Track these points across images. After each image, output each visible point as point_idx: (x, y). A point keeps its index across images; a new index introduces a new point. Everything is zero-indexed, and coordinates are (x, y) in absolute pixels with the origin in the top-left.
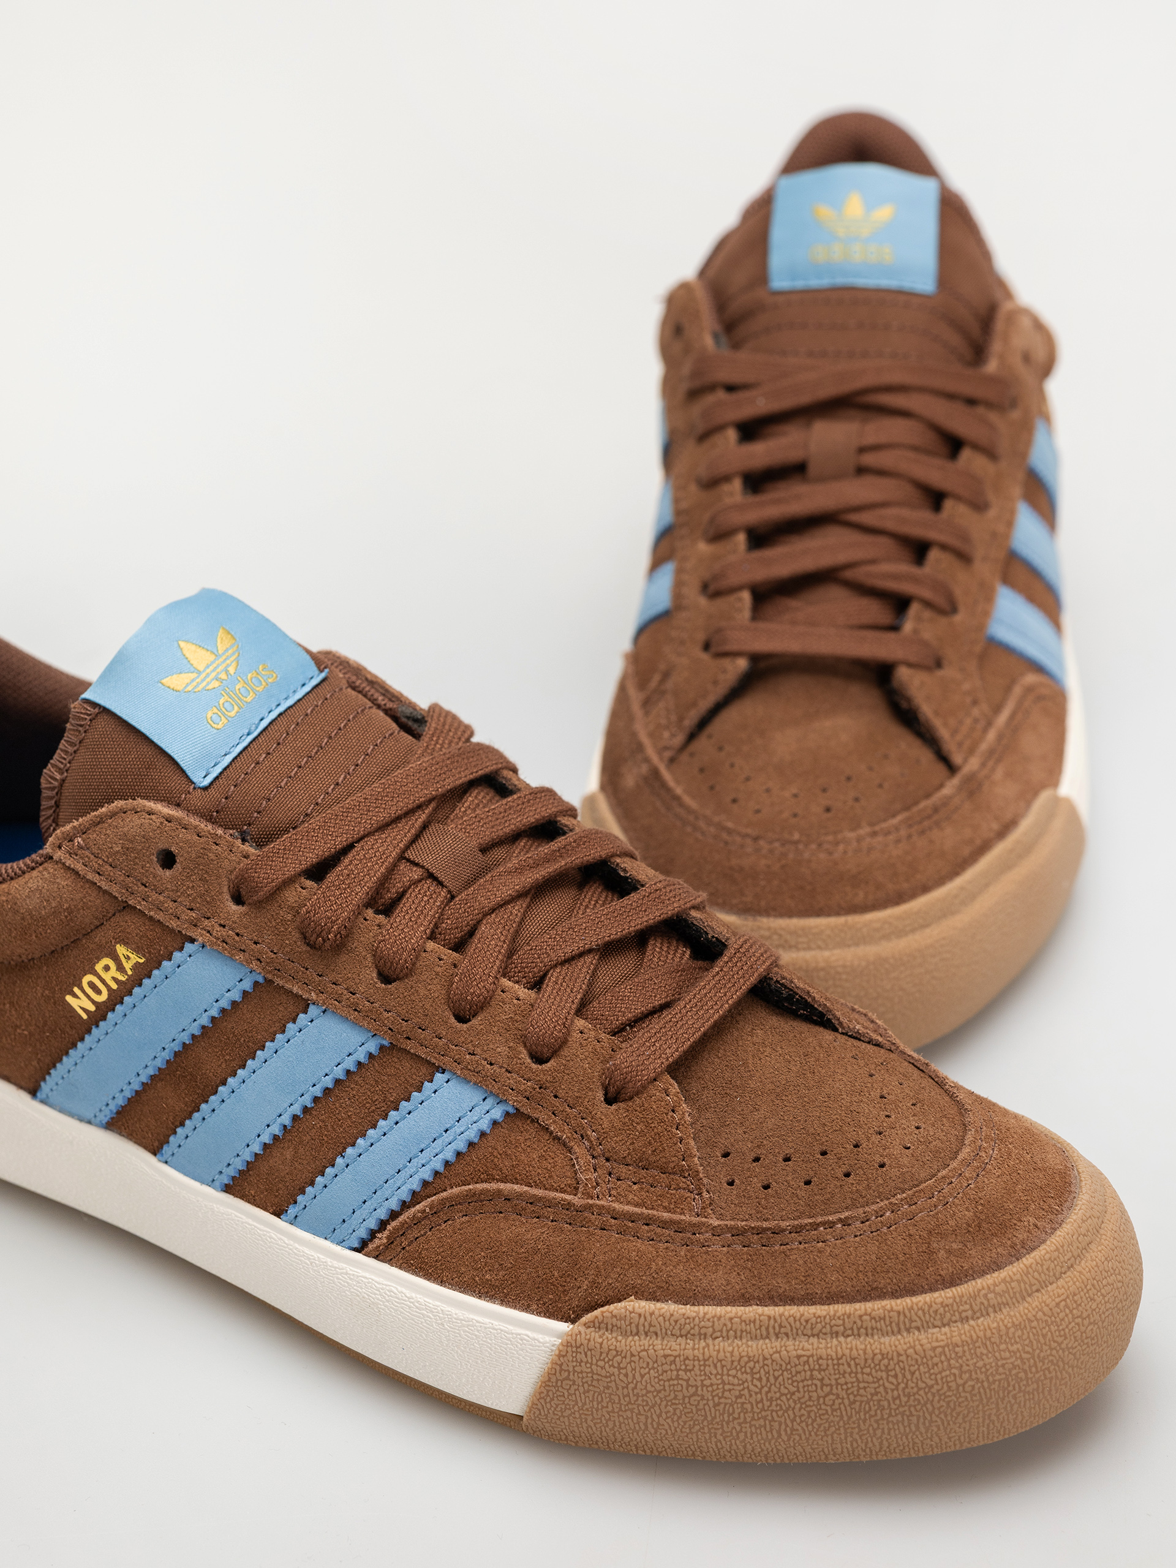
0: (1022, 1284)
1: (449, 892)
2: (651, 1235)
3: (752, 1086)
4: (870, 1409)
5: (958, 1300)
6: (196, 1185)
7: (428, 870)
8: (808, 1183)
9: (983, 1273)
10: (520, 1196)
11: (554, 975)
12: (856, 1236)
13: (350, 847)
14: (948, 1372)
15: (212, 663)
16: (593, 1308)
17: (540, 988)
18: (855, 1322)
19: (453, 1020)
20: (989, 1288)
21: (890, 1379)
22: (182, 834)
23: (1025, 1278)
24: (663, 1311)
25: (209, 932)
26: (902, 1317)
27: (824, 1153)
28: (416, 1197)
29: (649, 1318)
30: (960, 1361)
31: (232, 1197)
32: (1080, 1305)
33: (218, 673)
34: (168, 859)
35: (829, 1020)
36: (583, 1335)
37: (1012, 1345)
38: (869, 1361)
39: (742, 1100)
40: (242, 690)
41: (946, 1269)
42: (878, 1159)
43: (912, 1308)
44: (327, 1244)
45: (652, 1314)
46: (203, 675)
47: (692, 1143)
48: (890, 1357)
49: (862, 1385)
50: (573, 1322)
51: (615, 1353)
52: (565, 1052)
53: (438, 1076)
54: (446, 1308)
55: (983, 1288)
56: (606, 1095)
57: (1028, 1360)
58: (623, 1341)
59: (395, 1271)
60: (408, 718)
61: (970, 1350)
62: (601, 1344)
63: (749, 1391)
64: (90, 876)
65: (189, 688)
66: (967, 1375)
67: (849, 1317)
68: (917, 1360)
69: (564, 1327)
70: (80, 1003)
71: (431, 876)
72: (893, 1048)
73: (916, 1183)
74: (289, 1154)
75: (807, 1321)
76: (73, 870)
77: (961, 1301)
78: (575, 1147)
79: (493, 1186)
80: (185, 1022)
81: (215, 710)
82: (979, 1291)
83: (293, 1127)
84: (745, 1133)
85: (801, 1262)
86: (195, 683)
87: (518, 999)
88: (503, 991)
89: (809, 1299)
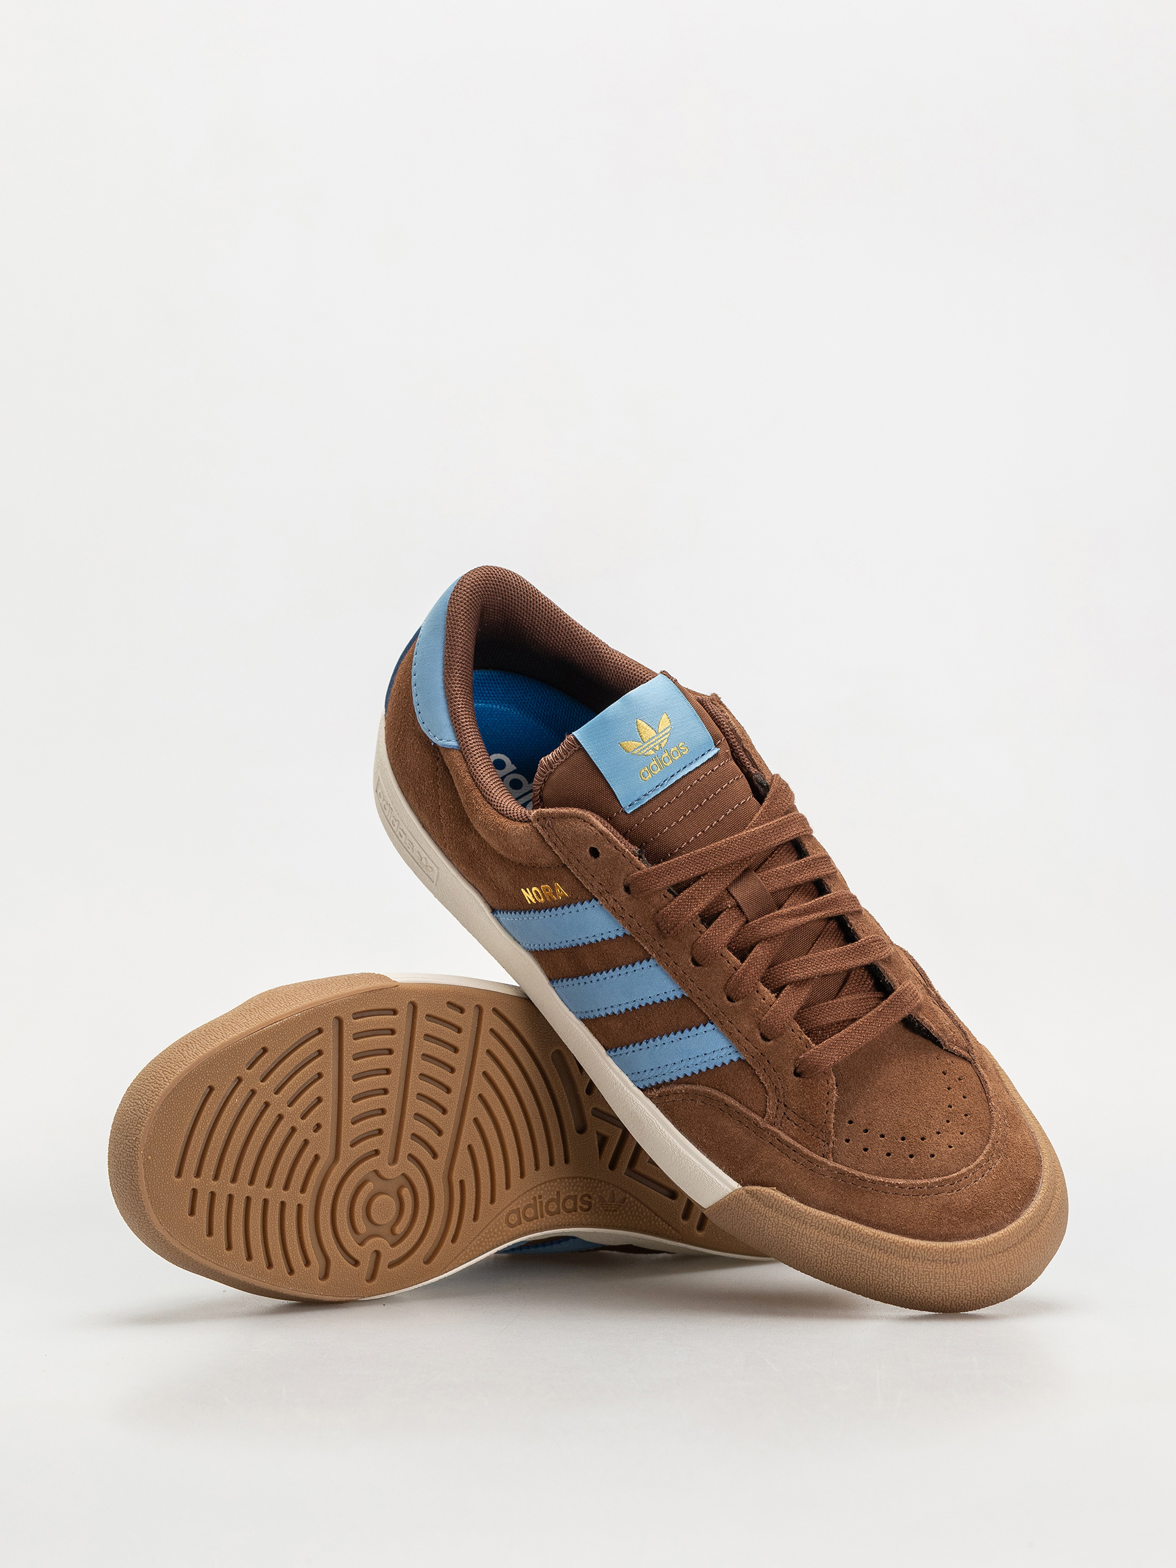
0: (983, 1251)
1: (747, 918)
2: (795, 1158)
3: (878, 1084)
4: (882, 1286)
5: (945, 1251)
6: (567, 1010)
7: (738, 903)
8: (889, 1155)
9: (963, 1238)
10: (733, 1107)
11: (788, 987)
12: (904, 1195)
13: (698, 878)
14: (928, 1284)
15: (653, 737)
16: (754, 1184)
17: (778, 995)
18: (887, 1244)
19: (725, 998)
20: (963, 1249)
21: (897, 1277)
22: (607, 846)
23: (985, 1248)
24: (788, 1202)
25: (606, 900)
26: (912, 1250)
27: (903, 1139)
28: (679, 1081)
29: (780, 1203)
30: (936, 1280)
31: (584, 1025)
32: (1013, 1266)
33: (655, 746)
34: (594, 853)
35: (940, 1042)
36: (744, 1196)
37: (967, 1280)
38: (888, 1266)
39: (870, 1092)
40: (666, 759)
41: (945, 1230)
42: (932, 1152)
43: (919, 1248)
44: (627, 1078)
45: (782, 1202)
46: (646, 745)
47: (833, 1115)
48: (899, 1268)
49: (881, 1275)
50: (743, 1185)
51: (757, 1211)
52: (780, 1039)
53: (709, 1025)
54: (678, 1145)
55: (960, 1248)
56: (795, 1070)
57: (974, 1288)
58: (764, 1208)
59: (658, 1111)
60: (759, 783)
61: (943, 1277)
62: (752, 1204)
63: (822, 1255)
64: (550, 844)
65: (636, 752)
66: (938, 1288)
67: (884, 1241)
68: (913, 1274)
69: (736, 1185)
70: (529, 895)
71: (738, 906)
72: (972, 1062)
73: (947, 1173)
74: (619, 1025)
75: (862, 1235)
76: (542, 836)
77: (946, 1251)
78: (770, 1092)
79: (720, 1095)
80: (583, 937)
81: (646, 769)
82: (958, 1249)
83: (625, 1013)
84: (865, 1113)
85: (870, 1201)
86: (639, 749)
87: (764, 999)
88: (757, 992)
89: (867, 1223)
